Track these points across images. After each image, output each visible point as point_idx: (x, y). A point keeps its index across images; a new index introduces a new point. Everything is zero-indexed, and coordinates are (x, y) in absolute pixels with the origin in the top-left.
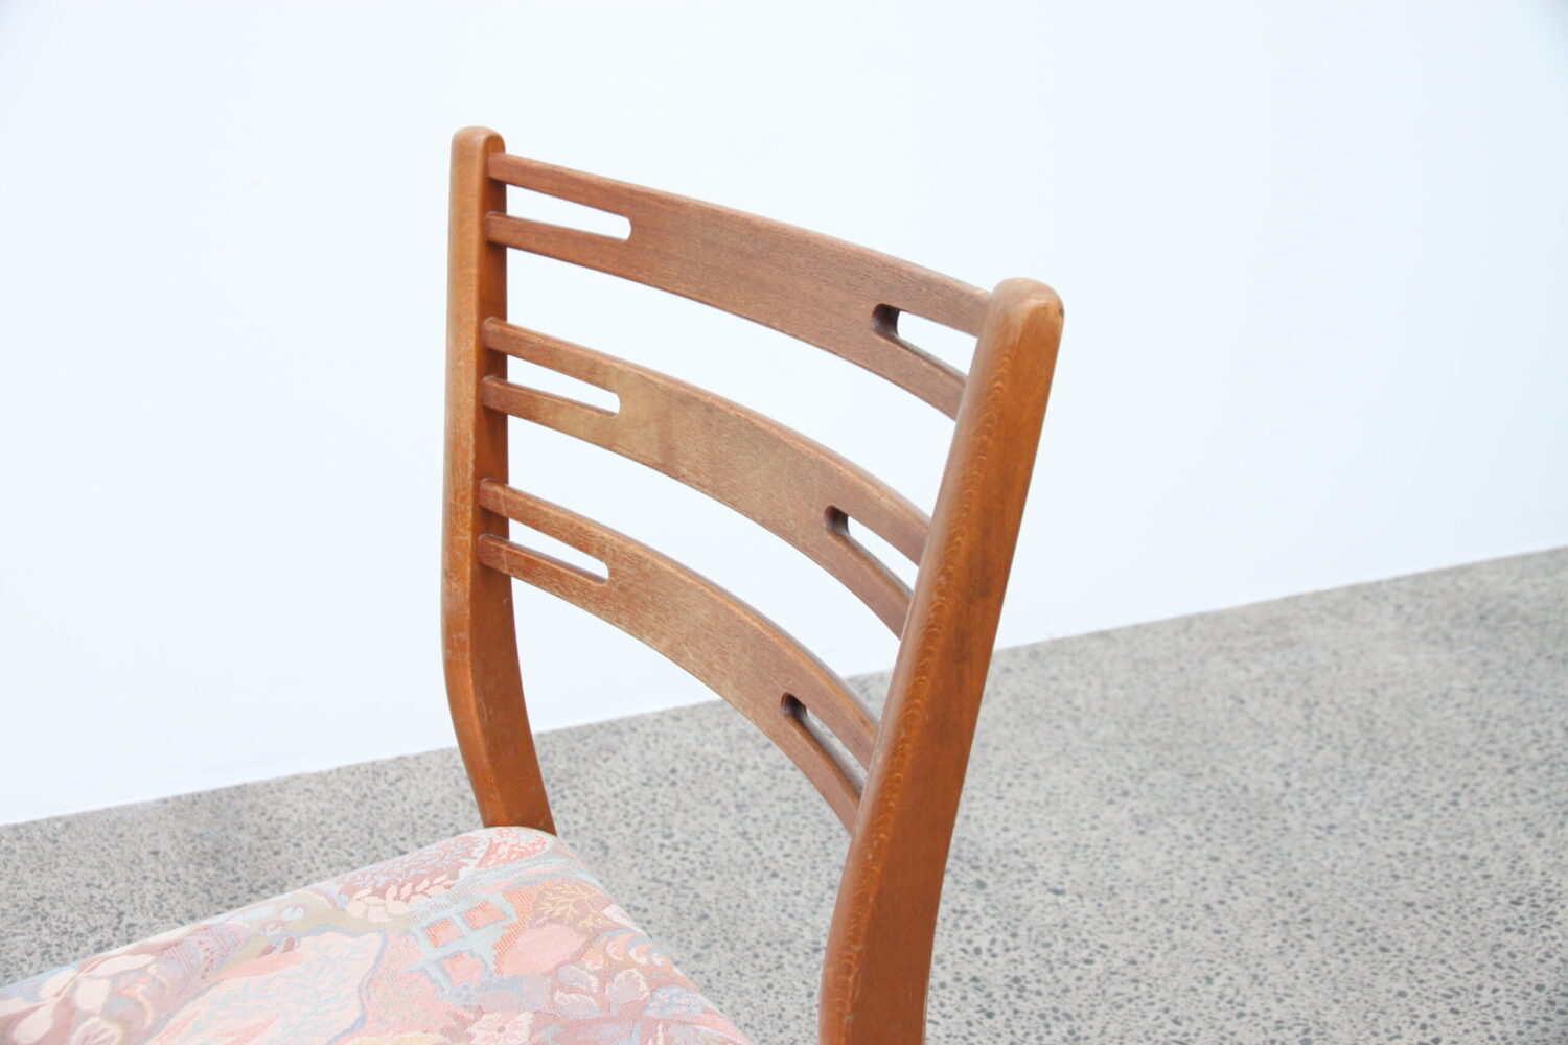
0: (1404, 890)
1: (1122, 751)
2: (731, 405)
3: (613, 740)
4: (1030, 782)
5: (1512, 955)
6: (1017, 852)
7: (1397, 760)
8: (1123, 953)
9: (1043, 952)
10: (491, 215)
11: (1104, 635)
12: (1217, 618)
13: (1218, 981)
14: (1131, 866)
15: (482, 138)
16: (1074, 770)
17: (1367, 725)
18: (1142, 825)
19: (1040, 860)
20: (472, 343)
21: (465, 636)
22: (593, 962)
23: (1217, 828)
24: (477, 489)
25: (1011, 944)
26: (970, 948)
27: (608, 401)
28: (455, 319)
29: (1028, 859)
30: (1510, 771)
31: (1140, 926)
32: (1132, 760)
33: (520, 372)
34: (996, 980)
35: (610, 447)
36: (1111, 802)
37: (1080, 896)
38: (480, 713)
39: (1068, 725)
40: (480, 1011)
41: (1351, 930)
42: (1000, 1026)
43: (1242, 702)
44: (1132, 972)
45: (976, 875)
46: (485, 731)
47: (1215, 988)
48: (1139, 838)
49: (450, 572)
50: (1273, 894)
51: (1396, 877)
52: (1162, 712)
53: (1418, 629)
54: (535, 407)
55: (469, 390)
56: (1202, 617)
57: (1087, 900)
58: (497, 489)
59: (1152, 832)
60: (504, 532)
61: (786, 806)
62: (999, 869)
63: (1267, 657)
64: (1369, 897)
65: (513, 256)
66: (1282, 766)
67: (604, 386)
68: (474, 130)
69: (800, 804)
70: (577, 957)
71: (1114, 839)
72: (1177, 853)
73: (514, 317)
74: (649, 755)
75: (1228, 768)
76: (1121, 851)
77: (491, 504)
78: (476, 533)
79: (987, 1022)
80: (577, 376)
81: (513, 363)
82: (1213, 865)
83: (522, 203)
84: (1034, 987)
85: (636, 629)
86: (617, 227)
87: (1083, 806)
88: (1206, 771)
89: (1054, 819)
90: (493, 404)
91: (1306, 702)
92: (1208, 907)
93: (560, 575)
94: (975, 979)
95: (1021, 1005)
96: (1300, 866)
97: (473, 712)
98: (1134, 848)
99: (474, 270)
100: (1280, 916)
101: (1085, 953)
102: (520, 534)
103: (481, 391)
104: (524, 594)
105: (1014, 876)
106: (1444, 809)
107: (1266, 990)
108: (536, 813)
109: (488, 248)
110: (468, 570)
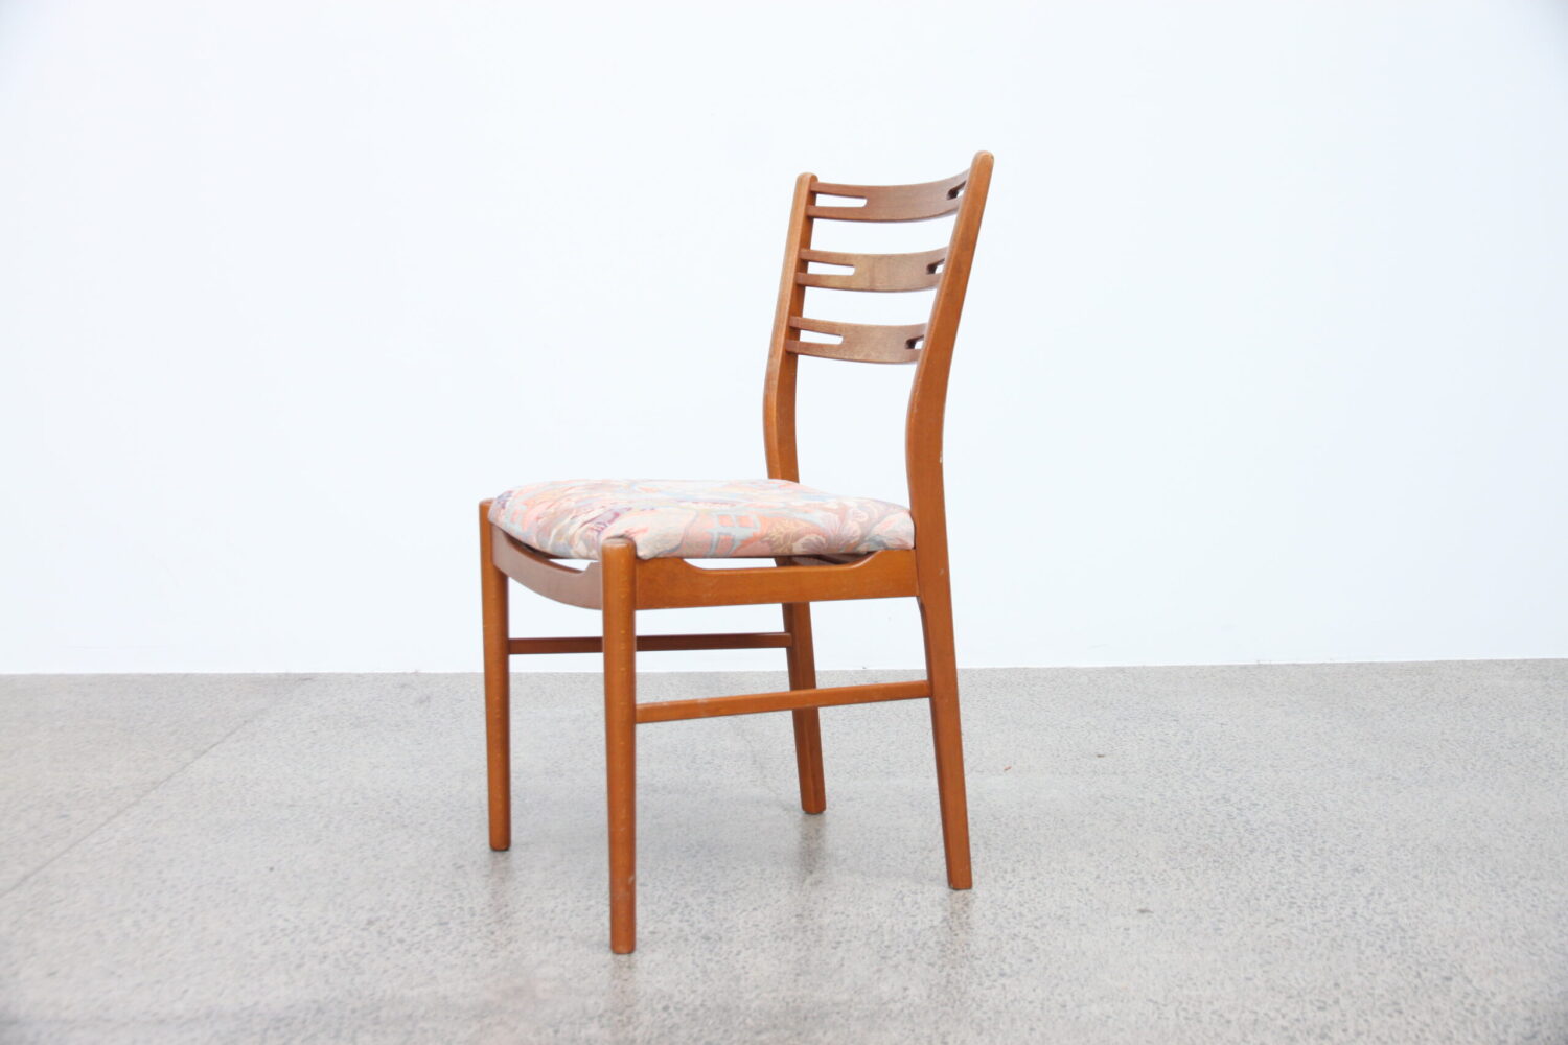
10: (810, 205)
15: (809, 176)
20: (795, 257)
21: (775, 383)
24: (789, 318)
27: (849, 273)
28: (790, 248)
33: (814, 267)
46: (778, 431)
54: (818, 281)
55: (791, 275)
58: (798, 317)
60: (798, 337)
65: (817, 222)
68: (807, 174)
77: (794, 323)
78: (786, 339)
81: (811, 264)
83: (823, 200)
86: (861, 203)
90: (801, 283)
93: (821, 347)
99: (800, 228)
102: (806, 336)
103: (796, 277)
104: (803, 361)
108: (794, 477)
109: (808, 218)
110: (780, 352)
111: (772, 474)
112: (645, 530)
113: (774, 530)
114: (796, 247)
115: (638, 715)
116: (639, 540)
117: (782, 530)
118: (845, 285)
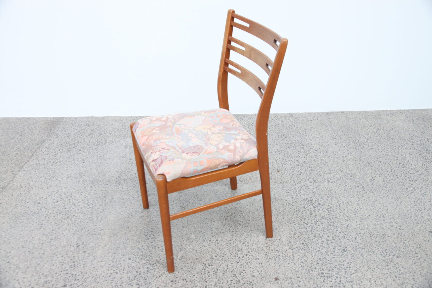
0: (381, 159)
1: (338, 132)
2: (258, 51)
3: (243, 117)
4: (318, 134)
5: (395, 171)
6: (312, 144)
7: (391, 140)
8: (325, 161)
9: (311, 159)
10: (232, 21)
11: (343, 112)
12: (367, 112)
13: (340, 167)
14: (332, 149)
15: (232, 11)
16: (327, 133)
17: (388, 134)
18: (336, 143)
19: (315, 146)
20: (227, 39)
21: (221, 80)
22: (232, 123)
23: (350, 146)
24: (225, 60)
25: (305, 157)
26: (298, 156)
27: (243, 49)
28: (225, 36)
29: (313, 146)
30: (412, 145)
31: (329, 157)
32: (339, 134)
33: (233, 44)
34: (301, 161)
35: (243, 55)
36: (332, 139)
37: (320, 152)
38: (221, 91)
39: (329, 126)
40: (217, 125)
41: (367, 163)
42: (299, 167)
43: (365, 127)
44: (325, 163)
45: (303, 146)
46: (222, 94)
47: (339, 168)
48: (335, 145)
49: (220, 71)
50: (356, 156)
51: (380, 157)
52: (348, 127)
53: (408, 119)
54: (234, 49)
55: (226, 45)
56: (364, 112)
57: (321, 153)
58: (228, 60)
59: (337, 145)
60: (228, 66)
61: (272, 132)
62: (307, 146)
63: (374, 120)
64: (374, 159)
65: (234, 28)
66: (368, 138)
67: (243, 47)
68: (231, 10)
69: (275, 132)
70: (230, 122)
71: (330, 145)
72: (341, 148)
73: (233, 36)
74: (249, 121)
75: (357, 137)
76: (331, 147)
77: (227, 62)
78: (224, 65)
79: (297, 166)
80: (240, 45)
81: (232, 42)
82: (347, 151)
83: (236, 20)
84: (307, 163)
85: (243, 80)
86: (248, 25)
87: (327, 139)
88: (352, 137)
89: (320, 140)
90: (229, 48)
91: (378, 129)
92: (343, 157)
93: (234, 72)
94: (297, 160)
95: (304, 165)
96: (363, 153)
97: (220, 91)
98: (333, 146)
99: (228, 29)
100: (355, 160)
101: (318, 160)
102: (230, 66)
103: (227, 46)
104: (229, 75)
105: (310, 147)
106: (395, 149)
107: (348, 169)
108: (227, 108)
109: (231, 26)
110: (222, 70)
111: (220, 107)
112: (169, 173)
113: (211, 164)
114: (227, 35)
115: (171, 219)
116: (167, 176)
117: (214, 164)
118: (242, 53)
